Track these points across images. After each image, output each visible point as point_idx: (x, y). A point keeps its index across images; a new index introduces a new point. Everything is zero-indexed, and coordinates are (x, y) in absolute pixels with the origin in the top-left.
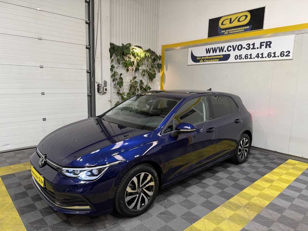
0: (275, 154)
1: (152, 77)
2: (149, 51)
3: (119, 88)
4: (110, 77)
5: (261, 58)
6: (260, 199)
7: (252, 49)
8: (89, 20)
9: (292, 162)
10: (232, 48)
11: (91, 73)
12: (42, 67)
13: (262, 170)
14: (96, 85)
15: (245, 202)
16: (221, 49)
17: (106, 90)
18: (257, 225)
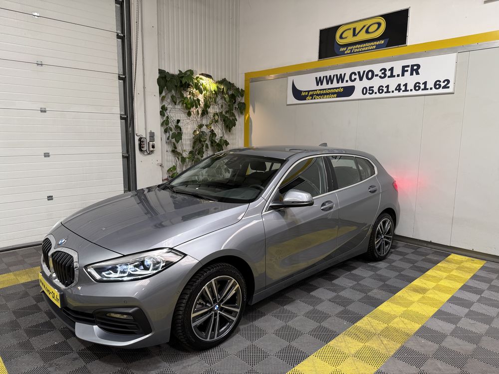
0: (430, 246)
1: (229, 125)
2: (223, 82)
3: (176, 143)
4: (159, 125)
5: (403, 91)
6: (406, 321)
7: (389, 77)
8: (123, 32)
9: (456, 258)
10: (357, 77)
11: (128, 119)
12: (43, 111)
13: (408, 273)
14: (137, 139)
15: (381, 326)
16: (341, 78)
17: (153, 147)
18: (401, 364)
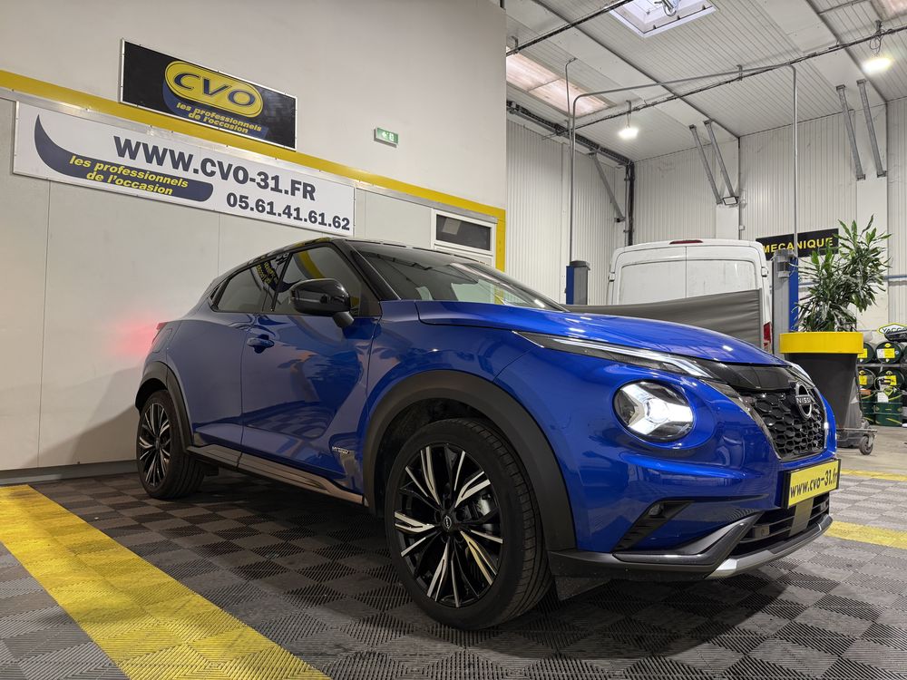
5: (295, 218)
7: (272, 189)
10: (217, 169)
16: (181, 161)
